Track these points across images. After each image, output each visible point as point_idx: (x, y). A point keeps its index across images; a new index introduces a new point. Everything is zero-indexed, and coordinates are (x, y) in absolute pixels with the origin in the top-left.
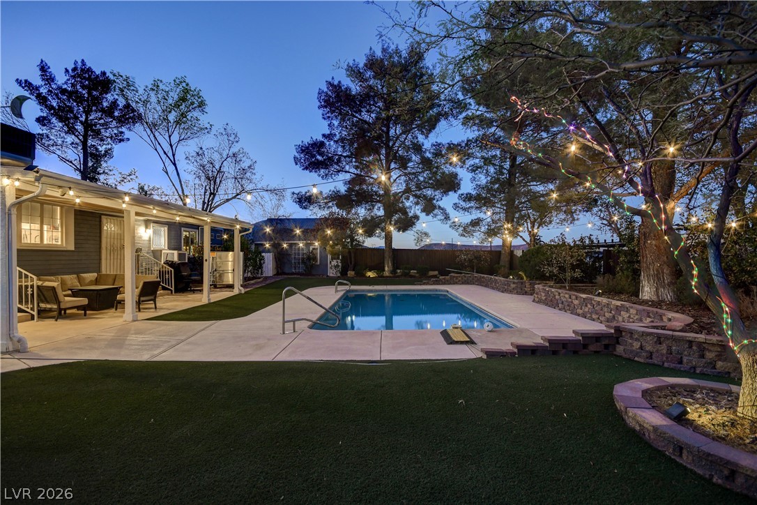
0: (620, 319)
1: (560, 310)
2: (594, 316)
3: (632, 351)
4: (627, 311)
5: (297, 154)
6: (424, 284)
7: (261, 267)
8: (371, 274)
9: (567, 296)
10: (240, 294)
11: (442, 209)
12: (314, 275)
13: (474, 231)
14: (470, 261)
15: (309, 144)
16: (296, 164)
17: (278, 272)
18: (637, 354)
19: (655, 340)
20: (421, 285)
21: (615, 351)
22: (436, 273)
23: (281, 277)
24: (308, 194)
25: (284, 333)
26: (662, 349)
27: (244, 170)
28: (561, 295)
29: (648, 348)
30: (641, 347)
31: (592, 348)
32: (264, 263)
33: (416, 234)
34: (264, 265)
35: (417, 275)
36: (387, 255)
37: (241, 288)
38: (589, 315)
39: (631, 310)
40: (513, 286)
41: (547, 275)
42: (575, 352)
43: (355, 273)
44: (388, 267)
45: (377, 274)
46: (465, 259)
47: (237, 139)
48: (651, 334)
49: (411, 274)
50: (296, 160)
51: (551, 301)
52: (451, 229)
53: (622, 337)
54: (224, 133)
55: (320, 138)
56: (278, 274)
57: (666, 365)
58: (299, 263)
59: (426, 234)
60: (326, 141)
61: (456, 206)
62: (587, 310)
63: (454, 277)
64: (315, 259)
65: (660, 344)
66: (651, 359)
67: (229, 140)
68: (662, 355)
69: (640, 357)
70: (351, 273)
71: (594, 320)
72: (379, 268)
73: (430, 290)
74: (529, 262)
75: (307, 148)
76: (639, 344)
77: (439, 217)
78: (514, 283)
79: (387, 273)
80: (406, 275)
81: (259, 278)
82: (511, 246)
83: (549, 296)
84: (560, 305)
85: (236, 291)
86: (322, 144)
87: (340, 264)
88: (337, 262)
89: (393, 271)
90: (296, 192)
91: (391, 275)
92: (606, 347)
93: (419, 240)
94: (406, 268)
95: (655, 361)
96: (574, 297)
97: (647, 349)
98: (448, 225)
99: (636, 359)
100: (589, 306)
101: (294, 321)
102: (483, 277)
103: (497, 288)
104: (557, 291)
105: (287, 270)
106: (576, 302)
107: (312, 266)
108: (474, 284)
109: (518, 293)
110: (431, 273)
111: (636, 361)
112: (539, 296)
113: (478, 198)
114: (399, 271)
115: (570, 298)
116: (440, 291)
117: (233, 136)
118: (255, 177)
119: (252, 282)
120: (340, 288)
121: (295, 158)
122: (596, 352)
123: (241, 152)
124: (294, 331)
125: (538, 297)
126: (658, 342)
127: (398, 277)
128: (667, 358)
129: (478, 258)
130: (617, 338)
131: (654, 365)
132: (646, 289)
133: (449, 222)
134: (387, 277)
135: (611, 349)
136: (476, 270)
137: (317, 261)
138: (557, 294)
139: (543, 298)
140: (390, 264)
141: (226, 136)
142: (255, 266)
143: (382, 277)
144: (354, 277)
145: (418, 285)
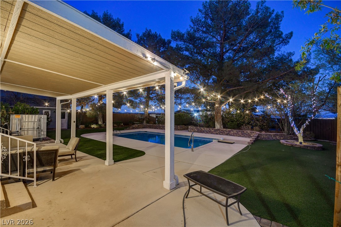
4: (233, 131)
8: (94, 126)
21: (258, 139)
28: (205, 129)
43: (85, 126)
44: (101, 122)
70: (82, 126)
84: (205, 132)
132: (218, 126)
144: (84, 128)
145: (126, 130)
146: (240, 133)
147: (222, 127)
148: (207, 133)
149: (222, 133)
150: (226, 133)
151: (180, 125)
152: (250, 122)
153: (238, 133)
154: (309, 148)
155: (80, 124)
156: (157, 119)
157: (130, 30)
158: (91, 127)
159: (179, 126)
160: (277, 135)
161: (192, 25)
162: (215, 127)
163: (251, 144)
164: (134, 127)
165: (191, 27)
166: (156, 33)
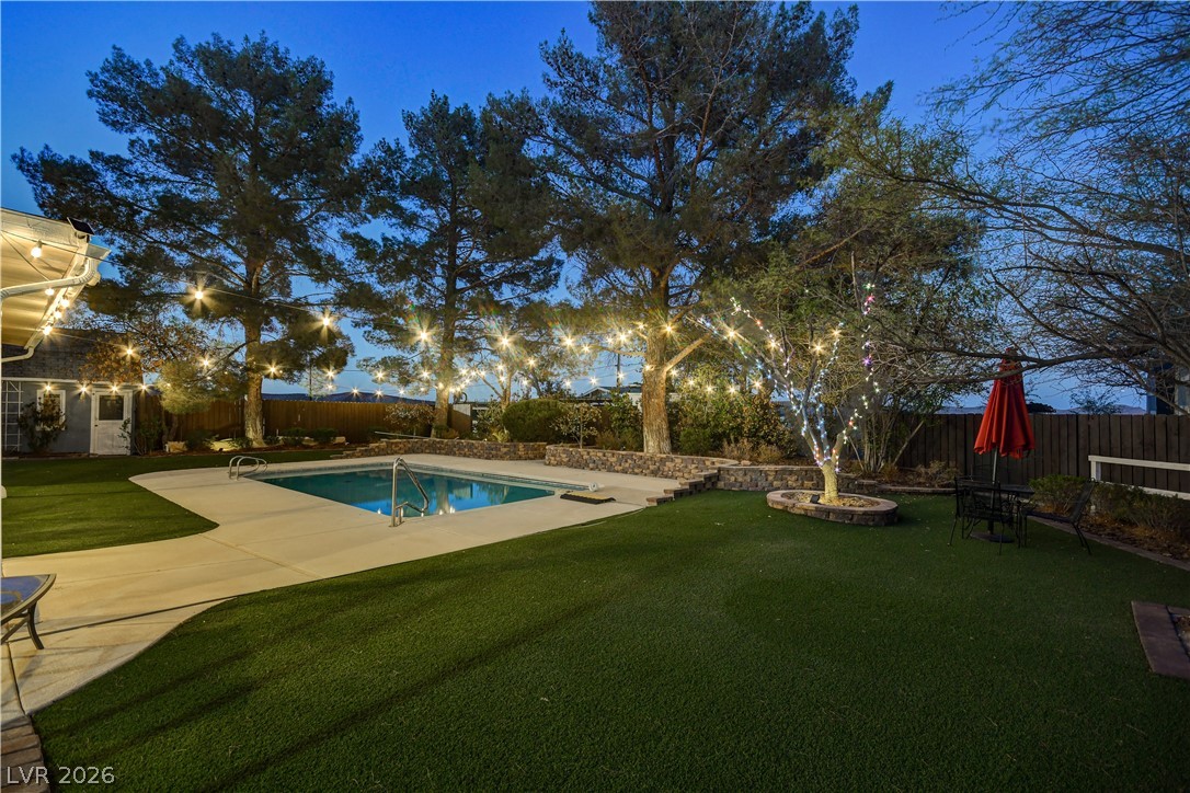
0: (666, 469)
2: (636, 470)
3: (730, 484)
4: (672, 460)
8: (224, 446)
9: (600, 454)
21: (717, 486)
25: (395, 525)
28: (592, 454)
35: (313, 444)
36: (252, 410)
39: (677, 460)
43: (186, 445)
44: (255, 432)
48: (741, 469)
49: (303, 443)
51: (578, 462)
58: (10, 428)
66: (742, 487)
69: (735, 487)
71: (637, 474)
78: (505, 446)
79: (254, 442)
80: (296, 444)
83: (574, 458)
84: (591, 465)
89: (269, 439)
94: (297, 434)
96: (610, 455)
97: (739, 480)
100: (629, 461)
104: (585, 451)
106: (612, 460)
109: (511, 459)
110: (338, 440)
112: (558, 459)
114: (281, 438)
115: (604, 456)
125: (554, 460)
127: (280, 448)
130: (718, 476)
132: (651, 443)
137: (61, 424)
138: (585, 453)
139: (565, 459)
140: (259, 427)
143: (247, 449)
144: (184, 452)
145: (337, 458)
146: (694, 466)
147: (666, 446)
148: (596, 468)
149: (639, 467)
150: (652, 467)
151: (527, 441)
152: (761, 427)
153: (686, 467)
154: (832, 517)
155: (171, 437)
156: (475, 422)
157: (350, 101)
158: (208, 449)
159: (521, 446)
160: (791, 472)
161: (554, 76)
162: (640, 448)
163: (655, 504)
164: (373, 449)
165: (548, 80)
166: (466, 107)
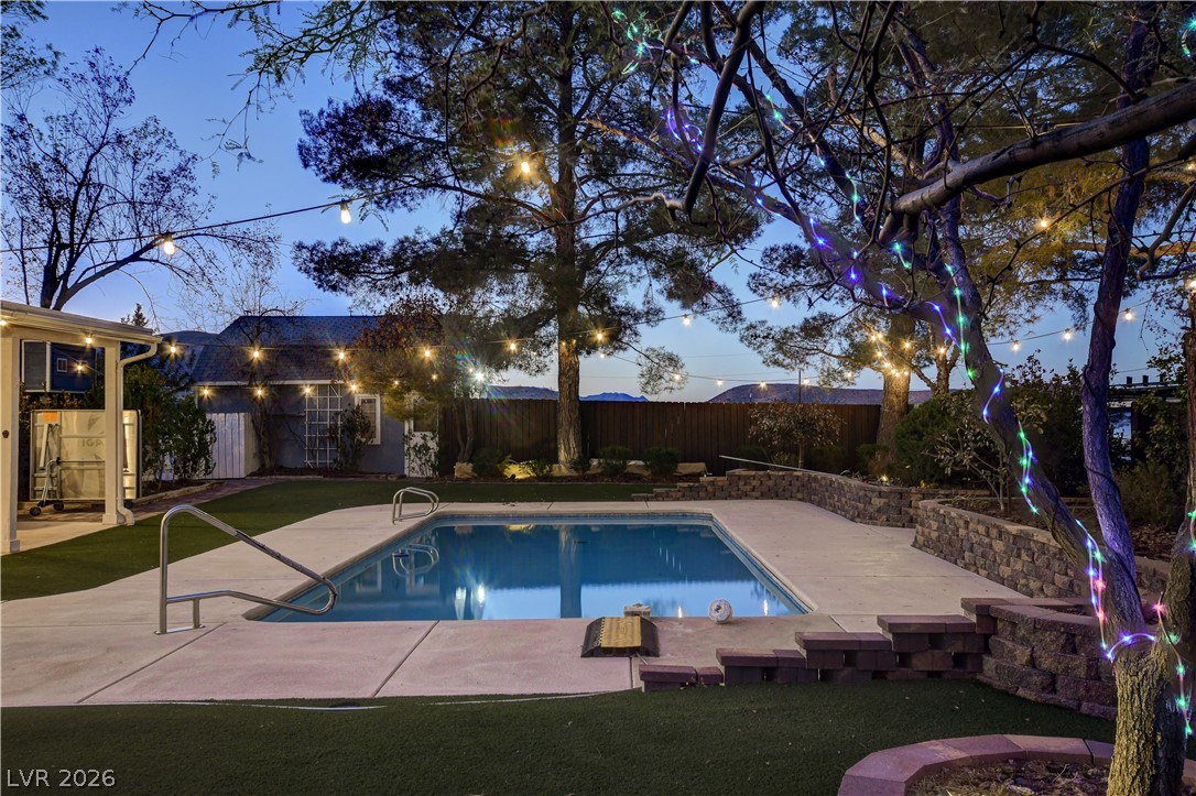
1: (966, 567)
3: (1012, 672)
5: (306, 138)
6: (657, 498)
7: (203, 450)
8: (518, 471)
10: (122, 527)
11: (721, 291)
12: (362, 475)
13: (809, 352)
14: (786, 434)
15: (347, 109)
16: (306, 165)
17: (263, 465)
18: (1022, 680)
19: (1062, 641)
20: (647, 499)
21: (981, 670)
22: (701, 466)
23: (267, 480)
24: (340, 248)
25: (164, 631)
26: (1077, 667)
27: (162, 179)
28: (971, 525)
29: (1047, 663)
30: (1032, 662)
31: (921, 663)
32: (214, 440)
33: (643, 360)
34: (214, 448)
35: (646, 474)
36: (563, 416)
37: (125, 511)
38: (1023, 581)
40: (878, 502)
41: (948, 471)
42: (878, 675)
43: (474, 469)
44: (568, 451)
45: (534, 470)
46: (770, 429)
47: (127, 95)
48: (1052, 625)
49: (629, 470)
50: (306, 156)
51: (950, 543)
52: (743, 346)
53: (995, 633)
54: (89, 76)
55: (378, 92)
56: (262, 471)
57: (1085, 707)
58: (322, 440)
59: (672, 360)
60: (393, 100)
61: (757, 284)
62: (1018, 567)
63: (739, 477)
64: (367, 429)
65: (1075, 651)
66: (1054, 691)
67: (105, 96)
68: (1077, 681)
69: (1027, 687)
70: (463, 469)
72: (542, 453)
73: (668, 515)
74: (921, 437)
75: (343, 120)
76: (1028, 652)
77: (712, 313)
79: (562, 469)
80: (616, 473)
81: (200, 483)
82: (907, 393)
83: (946, 532)
84: (967, 555)
85: (109, 520)
86: (385, 110)
87: (432, 444)
88: (424, 438)
89: (581, 464)
90: (306, 244)
91: (575, 474)
92: (959, 660)
93: (652, 377)
94: (614, 455)
95: (1062, 698)
96: (994, 532)
97: (1045, 666)
98: (737, 335)
99: (1021, 692)
100: (1024, 556)
101: (196, 599)
102: (815, 478)
103: (842, 509)
104: (961, 517)
105: (289, 460)
106: (999, 546)
107: (358, 450)
108: (791, 497)
110: (686, 468)
111: (1019, 698)
112: (926, 531)
113: (819, 261)
114: (595, 462)
115: (988, 535)
116: (693, 516)
117: (116, 85)
118: (196, 199)
119: (174, 493)
120: (409, 509)
121: (301, 148)
122: (930, 674)
123: (151, 129)
124: (197, 626)
125: (923, 534)
126: (1069, 647)
127: (594, 477)
128: (1088, 690)
129: (807, 425)
130: (987, 637)
131: (1059, 707)
133: (741, 326)
134: (563, 478)
135: (970, 667)
136: (804, 458)
137: (373, 435)
138: (961, 523)
139: (934, 535)
140: (573, 443)
141: (94, 85)
142: (186, 450)
143: (548, 478)
144: (471, 478)
158: (500, 475)
